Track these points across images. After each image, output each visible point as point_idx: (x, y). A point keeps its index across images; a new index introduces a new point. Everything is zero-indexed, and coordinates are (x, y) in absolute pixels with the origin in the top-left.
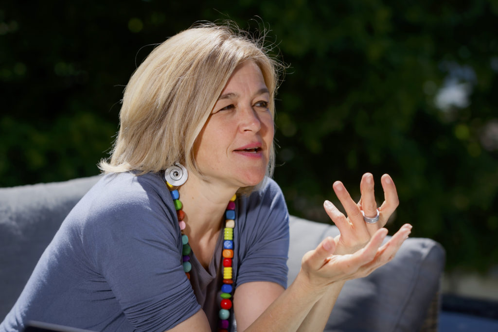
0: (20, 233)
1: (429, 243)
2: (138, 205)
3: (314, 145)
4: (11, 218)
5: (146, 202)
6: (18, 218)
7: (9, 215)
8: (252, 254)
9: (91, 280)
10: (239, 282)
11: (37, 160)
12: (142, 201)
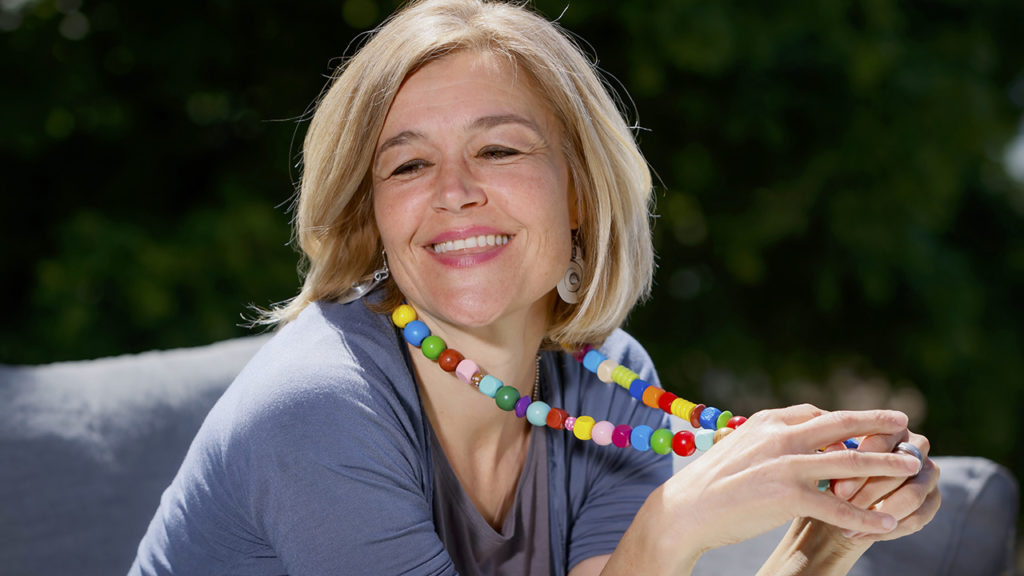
0: (108, 457)
1: (984, 467)
2: (327, 393)
3: (747, 267)
4: (90, 427)
5: (343, 386)
6: (106, 427)
7: (86, 419)
8: (602, 495)
9: (254, 554)
10: (576, 557)
11: (153, 303)
12: (337, 385)
